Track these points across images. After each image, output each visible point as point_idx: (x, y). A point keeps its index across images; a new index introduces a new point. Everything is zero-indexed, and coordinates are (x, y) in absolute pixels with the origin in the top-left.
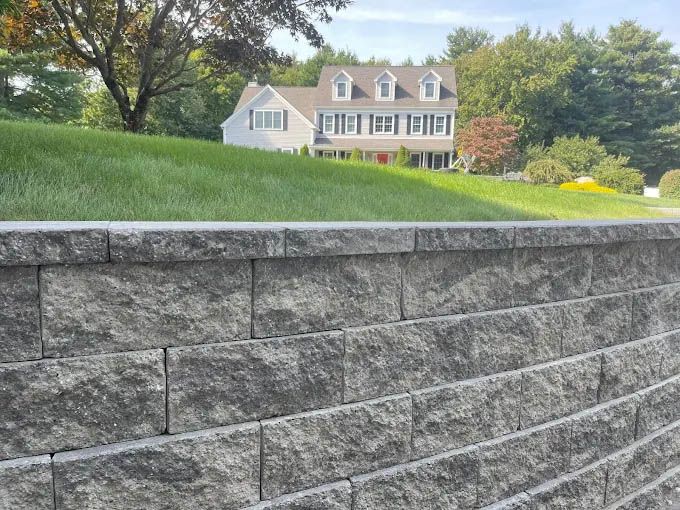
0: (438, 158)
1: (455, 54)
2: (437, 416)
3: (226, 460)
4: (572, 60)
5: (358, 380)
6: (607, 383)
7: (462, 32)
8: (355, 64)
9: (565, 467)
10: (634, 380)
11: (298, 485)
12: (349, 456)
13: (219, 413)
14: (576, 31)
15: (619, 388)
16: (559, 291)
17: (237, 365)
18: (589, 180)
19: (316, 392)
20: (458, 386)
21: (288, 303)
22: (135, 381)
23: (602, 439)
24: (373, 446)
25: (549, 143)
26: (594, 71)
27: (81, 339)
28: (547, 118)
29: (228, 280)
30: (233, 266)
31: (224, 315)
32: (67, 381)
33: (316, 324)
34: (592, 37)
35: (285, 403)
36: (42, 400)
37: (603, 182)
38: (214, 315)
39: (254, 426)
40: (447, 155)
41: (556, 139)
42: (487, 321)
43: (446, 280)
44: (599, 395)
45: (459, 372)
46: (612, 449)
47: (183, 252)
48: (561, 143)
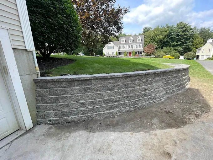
0: (140, 52)
1: (144, 32)
2: (124, 92)
3: (105, 94)
4: (168, 32)
5: (117, 88)
6: (146, 90)
7: (146, 28)
8: (126, 36)
9: (139, 98)
10: (149, 89)
11: (111, 97)
12: (116, 95)
13: (105, 91)
14: (169, 26)
15: (147, 90)
16: (140, 80)
17: (106, 87)
18: (169, 55)
19: (113, 89)
20: (127, 89)
21: (110, 82)
22: (98, 88)
23: (145, 95)
24: (118, 94)
25: (162, 48)
26: (172, 33)
27: (94, 85)
28: (162, 43)
29: (105, 80)
30: (105, 79)
31: (105, 83)
32: (93, 88)
33: (113, 83)
34: (173, 26)
35: (110, 90)
36: (92, 89)
37: (172, 56)
38: (104, 83)
39: (107, 92)
40: (142, 52)
41: (164, 48)
42: (130, 83)
43: (126, 79)
44: (145, 91)
45: (127, 88)
46: (146, 97)
47: (102, 78)
48: (165, 48)
